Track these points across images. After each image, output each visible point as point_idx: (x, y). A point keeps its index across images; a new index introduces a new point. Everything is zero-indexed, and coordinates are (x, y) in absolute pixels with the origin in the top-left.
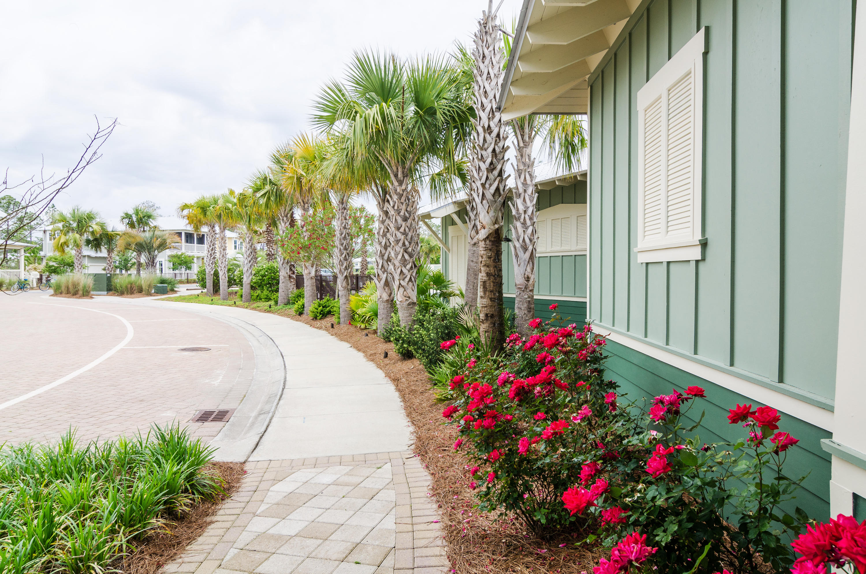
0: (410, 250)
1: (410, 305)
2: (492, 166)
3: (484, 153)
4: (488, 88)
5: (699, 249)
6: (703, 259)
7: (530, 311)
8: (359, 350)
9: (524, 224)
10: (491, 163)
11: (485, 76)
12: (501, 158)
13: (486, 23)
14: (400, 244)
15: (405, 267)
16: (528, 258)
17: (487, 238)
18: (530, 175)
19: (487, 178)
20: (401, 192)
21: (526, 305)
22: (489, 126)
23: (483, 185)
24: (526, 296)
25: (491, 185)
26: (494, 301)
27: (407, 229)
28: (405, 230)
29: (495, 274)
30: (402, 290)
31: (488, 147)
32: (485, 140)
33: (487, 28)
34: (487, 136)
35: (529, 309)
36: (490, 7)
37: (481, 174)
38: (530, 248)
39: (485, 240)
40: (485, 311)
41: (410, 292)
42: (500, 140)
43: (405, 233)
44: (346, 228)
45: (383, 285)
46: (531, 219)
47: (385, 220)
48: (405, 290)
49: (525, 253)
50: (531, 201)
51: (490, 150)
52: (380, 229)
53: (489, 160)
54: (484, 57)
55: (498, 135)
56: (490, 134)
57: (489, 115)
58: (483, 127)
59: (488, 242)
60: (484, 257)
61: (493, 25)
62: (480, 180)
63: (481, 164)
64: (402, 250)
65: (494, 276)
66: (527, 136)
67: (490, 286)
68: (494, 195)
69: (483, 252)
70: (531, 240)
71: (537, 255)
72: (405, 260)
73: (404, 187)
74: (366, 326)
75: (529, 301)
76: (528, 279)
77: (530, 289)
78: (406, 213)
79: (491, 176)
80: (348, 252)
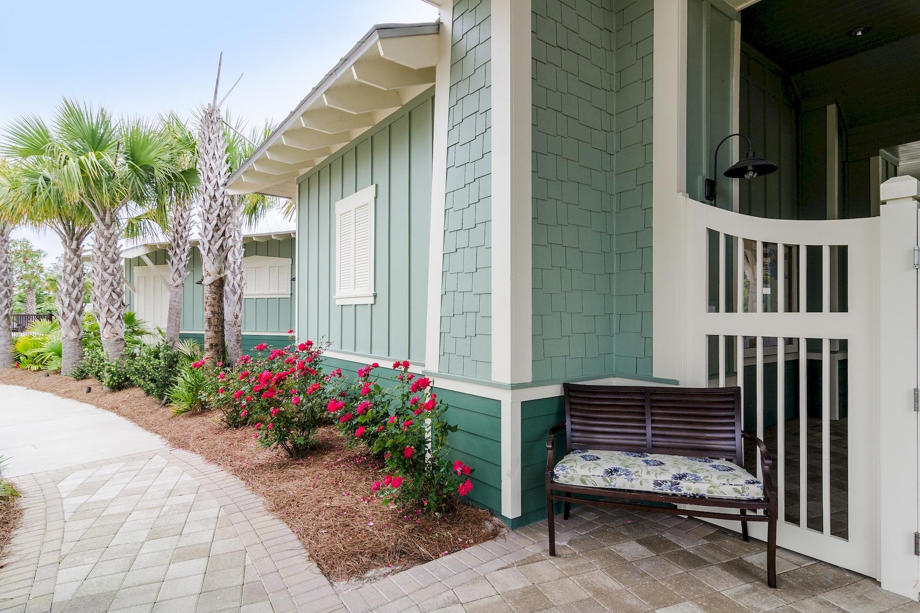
0: (118, 290)
1: (118, 341)
2: (217, 227)
3: (210, 216)
4: (213, 166)
5: (373, 298)
6: (375, 304)
7: (238, 343)
8: (44, 391)
9: (234, 272)
10: (217, 225)
11: (211, 155)
12: (224, 222)
13: (211, 114)
14: (108, 284)
15: (113, 306)
16: (237, 300)
17: (212, 283)
18: (239, 233)
19: (213, 236)
20: (109, 236)
21: (235, 338)
22: (214, 196)
23: (209, 242)
24: (236, 331)
25: (216, 242)
26: (217, 333)
27: (115, 271)
28: (113, 271)
29: (219, 312)
30: (108, 327)
31: (213, 212)
32: (210, 206)
33: (212, 118)
34: (213, 203)
35: (238, 341)
36: (215, 101)
37: (207, 232)
38: (239, 292)
39: (210, 285)
40: (210, 341)
41: (118, 329)
42: (223, 207)
43: (112, 274)
44: (7, 263)
45: (69, 324)
46: (239, 268)
47: (73, 259)
48: (112, 327)
49: (234, 296)
50: (240, 255)
51: (216, 214)
52: (66, 267)
53: (214, 223)
54: (210, 140)
55: (222, 204)
56: (215, 201)
57: (214, 187)
58: (210, 196)
59: (213, 286)
60: (209, 298)
61: (218, 116)
62: (206, 237)
63: (208, 225)
64: (110, 290)
65: (218, 314)
66: (236, 202)
67: (215, 321)
68: (218, 250)
69: (208, 295)
70: (239, 286)
71: (244, 297)
72: (113, 299)
73: (111, 231)
74: (39, 368)
75: (238, 335)
76: (237, 317)
77: (239, 324)
78: (114, 255)
79: (216, 235)
80: (9, 288)
